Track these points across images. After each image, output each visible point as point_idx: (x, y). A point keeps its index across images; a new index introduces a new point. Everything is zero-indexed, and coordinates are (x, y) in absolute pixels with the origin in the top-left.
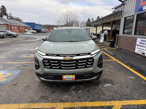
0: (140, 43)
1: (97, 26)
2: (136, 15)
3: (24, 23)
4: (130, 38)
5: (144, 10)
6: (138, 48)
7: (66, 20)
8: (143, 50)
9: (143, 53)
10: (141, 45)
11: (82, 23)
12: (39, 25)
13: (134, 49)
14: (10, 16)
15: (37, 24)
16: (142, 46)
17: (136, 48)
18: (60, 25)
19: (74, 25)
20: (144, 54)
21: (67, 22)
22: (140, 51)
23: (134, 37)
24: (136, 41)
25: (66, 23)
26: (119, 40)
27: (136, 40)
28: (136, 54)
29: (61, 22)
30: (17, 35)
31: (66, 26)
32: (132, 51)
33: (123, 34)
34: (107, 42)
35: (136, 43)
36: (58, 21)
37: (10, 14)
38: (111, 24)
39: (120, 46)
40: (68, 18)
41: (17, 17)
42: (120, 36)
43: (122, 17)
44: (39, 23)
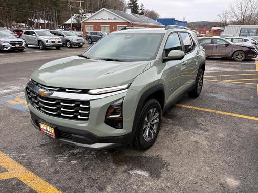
3: (155, 20)
7: (244, 10)
12: (182, 24)
14: (141, 9)
15: (178, 21)
18: (228, 21)
21: (244, 13)
29: (230, 15)
36: (224, 13)
37: (142, 5)
41: (150, 10)
44: (184, 19)
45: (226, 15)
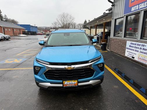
0: (130, 46)
1: (91, 28)
2: (125, 16)
3: (18, 25)
4: (120, 41)
5: (132, 11)
6: (127, 51)
8: (132, 54)
9: (132, 57)
10: (130, 48)
11: (79, 24)
12: (35, 27)
13: (124, 52)
14: (5, 18)
15: (32, 26)
16: (132, 50)
17: (126, 51)
18: (57, 27)
19: (71, 27)
20: (134, 58)
21: (63, 23)
22: (130, 54)
23: (124, 40)
24: (126, 44)
25: (62, 25)
26: (110, 43)
27: (126, 42)
28: (126, 57)
29: (57, 24)
30: (9, 37)
31: (62, 28)
32: (123, 55)
33: (114, 36)
34: (100, 45)
35: (126, 46)
37: (6, 16)
38: (103, 26)
39: (111, 49)
40: (65, 20)
42: (111, 38)
43: (113, 19)
44: (35, 25)
45: (55, 23)
